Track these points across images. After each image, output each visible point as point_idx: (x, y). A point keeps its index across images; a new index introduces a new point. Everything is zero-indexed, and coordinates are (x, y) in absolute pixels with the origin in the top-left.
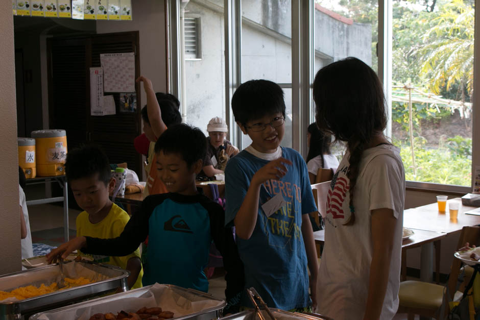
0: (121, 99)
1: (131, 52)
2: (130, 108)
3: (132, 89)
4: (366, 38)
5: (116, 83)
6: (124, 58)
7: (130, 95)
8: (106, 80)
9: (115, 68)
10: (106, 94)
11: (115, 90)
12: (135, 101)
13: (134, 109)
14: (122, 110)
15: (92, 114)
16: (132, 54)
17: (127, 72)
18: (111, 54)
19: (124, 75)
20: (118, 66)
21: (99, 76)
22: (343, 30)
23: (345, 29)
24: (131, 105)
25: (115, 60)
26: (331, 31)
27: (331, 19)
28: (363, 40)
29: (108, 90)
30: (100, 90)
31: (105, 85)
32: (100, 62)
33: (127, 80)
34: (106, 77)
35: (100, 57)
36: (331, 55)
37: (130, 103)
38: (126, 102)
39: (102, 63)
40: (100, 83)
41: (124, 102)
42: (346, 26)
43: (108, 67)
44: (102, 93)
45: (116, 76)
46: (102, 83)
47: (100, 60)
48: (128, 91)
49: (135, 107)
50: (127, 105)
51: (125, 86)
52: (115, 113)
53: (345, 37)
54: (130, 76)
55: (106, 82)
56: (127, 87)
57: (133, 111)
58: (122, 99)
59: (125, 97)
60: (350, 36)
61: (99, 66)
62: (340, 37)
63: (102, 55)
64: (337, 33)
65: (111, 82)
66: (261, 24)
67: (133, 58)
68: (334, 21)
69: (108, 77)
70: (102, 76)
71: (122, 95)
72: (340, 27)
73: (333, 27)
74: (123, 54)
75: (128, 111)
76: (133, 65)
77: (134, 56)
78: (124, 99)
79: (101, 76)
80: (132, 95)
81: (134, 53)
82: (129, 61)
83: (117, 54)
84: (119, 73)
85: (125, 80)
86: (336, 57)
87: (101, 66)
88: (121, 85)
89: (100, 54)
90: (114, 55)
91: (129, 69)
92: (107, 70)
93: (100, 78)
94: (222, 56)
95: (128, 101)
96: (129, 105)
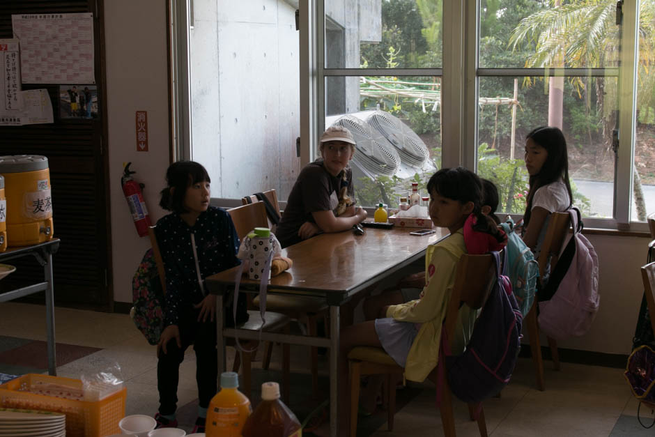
0: (61, 95)
1: (85, 12)
2: (82, 112)
3: (88, 77)
5: (50, 68)
6: (69, 23)
7: (83, 88)
8: (26, 61)
9: (48, 40)
10: (25, 87)
12: (95, 99)
13: (93, 114)
16: (89, 15)
17: (74, 48)
18: (38, 15)
19: (69, 54)
20: (55, 37)
21: (10, 54)
24: (85, 107)
25: (47, 27)
30: (11, 80)
31: (24, 71)
32: (11, 30)
33: (75, 61)
34: (25, 55)
35: (11, 20)
37: (82, 103)
38: (73, 100)
39: (16, 30)
40: (11, 68)
41: (69, 101)
43: (31, 39)
44: (18, 86)
45: (50, 55)
46: (17, 66)
47: (11, 25)
48: (76, 81)
50: (75, 106)
51: (70, 72)
52: (51, 121)
54: (81, 55)
55: (25, 66)
56: (76, 75)
57: (89, 117)
58: (64, 96)
59: (70, 92)
61: (11, 36)
63: (17, 17)
65: (38, 65)
67: (91, 23)
69: (30, 56)
70: (16, 53)
74: (65, 15)
75: (76, 117)
76: (90, 35)
77: (92, 18)
78: (68, 96)
79: (13, 55)
80: (86, 88)
81: (92, 14)
82: (80, 28)
83: (51, 15)
84: (57, 50)
85: (71, 62)
86: (347, 27)
87: (14, 37)
88: (63, 71)
89: (10, 15)
90: (45, 17)
91: (81, 42)
92: (30, 43)
93: (11, 58)
94: (218, 22)
95: (78, 99)
96: (80, 107)
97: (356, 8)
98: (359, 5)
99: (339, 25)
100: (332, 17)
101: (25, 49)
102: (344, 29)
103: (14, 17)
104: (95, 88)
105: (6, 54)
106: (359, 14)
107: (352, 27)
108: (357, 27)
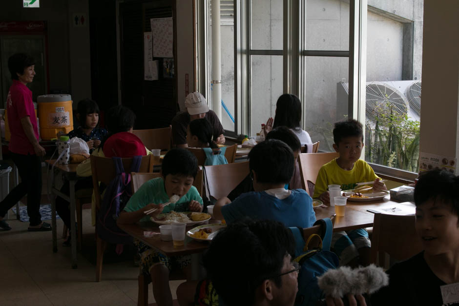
2: (170, 74)
3: (171, 55)
5: (161, 48)
8: (155, 45)
9: (160, 33)
10: (154, 59)
11: (161, 56)
12: (173, 66)
13: (173, 75)
14: (165, 76)
15: (146, 79)
17: (168, 37)
18: (158, 19)
19: (166, 40)
20: (162, 31)
21: (150, 40)
24: (171, 71)
25: (160, 25)
29: (156, 55)
30: (150, 54)
31: (154, 50)
32: (150, 27)
33: (168, 45)
34: (154, 42)
35: (150, 22)
36: (410, 19)
37: (170, 69)
39: (152, 27)
40: (150, 48)
41: (166, 67)
43: (156, 32)
44: (152, 58)
45: (161, 41)
46: (152, 47)
47: (150, 25)
48: (168, 56)
49: (173, 73)
50: (168, 70)
51: (166, 51)
52: (157, 79)
54: (169, 41)
55: (154, 47)
56: (168, 52)
57: (172, 77)
58: (165, 64)
59: (167, 62)
61: (150, 31)
63: (152, 20)
65: (158, 47)
67: (171, 23)
69: (156, 42)
70: (152, 40)
71: (165, 60)
75: (168, 76)
76: (171, 30)
77: (173, 20)
80: (171, 60)
81: (172, 18)
82: (170, 26)
83: (161, 18)
84: (162, 38)
88: (164, 50)
89: (150, 19)
91: (170, 34)
92: (155, 34)
93: (150, 43)
94: (271, 20)
95: (169, 66)
99: (407, 19)
100: (396, 14)
101: (154, 38)
102: (413, 22)
104: (173, 60)
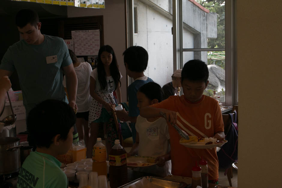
2: (96, 66)
4: (215, 21)
5: (85, 50)
6: (91, 33)
7: (95, 57)
8: (76, 47)
9: (84, 40)
11: (84, 54)
16: (98, 30)
17: (93, 42)
18: (81, 31)
19: (91, 45)
20: (86, 39)
21: (71, 45)
22: (205, 16)
23: (206, 15)
24: (97, 64)
25: (84, 35)
26: (199, 17)
27: (199, 9)
28: (213, 22)
32: (71, 36)
33: (94, 47)
34: (76, 45)
36: (199, 31)
38: (92, 62)
39: (73, 36)
42: (206, 14)
43: (78, 39)
45: (85, 45)
47: (71, 34)
50: (93, 64)
51: (92, 51)
53: (206, 20)
54: (95, 45)
55: (76, 49)
56: (94, 52)
59: (91, 58)
60: (208, 20)
62: (204, 20)
64: (202, 18)
65: (80, 49)
66: (168, 12)
67: (99, 33)
68: (201, 10)
69: (78, 46)
71: (89, 57)
72: (203, 14)
73: (200, 14)
74: (90, 31)
76: (98, 38)
78: (91, 60)
79: (72, 45)
81: (99, 30)
82: (95, 35)
83: (85, 31)
84: (87, 43)
85: (92, 48)
86: (202, 32)
87: (72, 39)
88: (89, 51)
89: (71, 31)
90: (83, 31)
91: (95, 40)
92: (77, 41)
93: (71, 46)
94: (147, 31)
95: (94, 61)
96: (95, 64)
97: (206, 25)
98: (207, 24)
99: (198, 32)
100: (195, 29)
101: (76, 43)
102: (200, 33)
103: (72, 32)
105: (69, 45)
106: (207, 27)
107: (204, 32)
108: (206, 32)
